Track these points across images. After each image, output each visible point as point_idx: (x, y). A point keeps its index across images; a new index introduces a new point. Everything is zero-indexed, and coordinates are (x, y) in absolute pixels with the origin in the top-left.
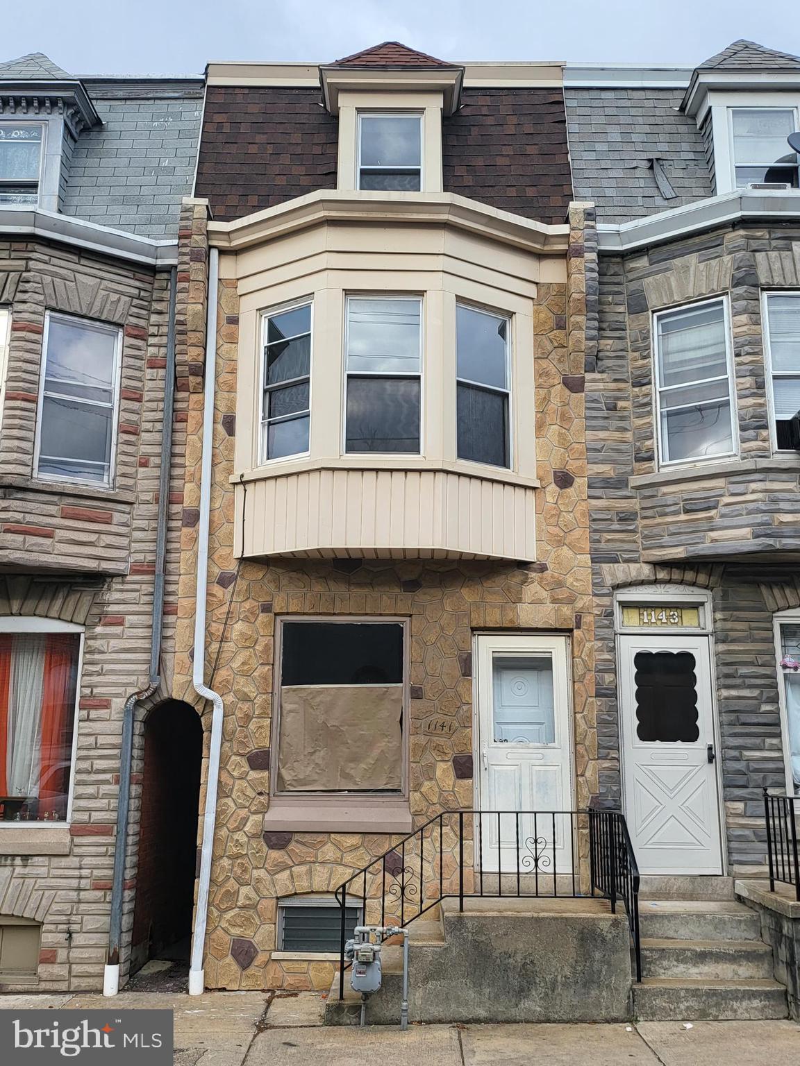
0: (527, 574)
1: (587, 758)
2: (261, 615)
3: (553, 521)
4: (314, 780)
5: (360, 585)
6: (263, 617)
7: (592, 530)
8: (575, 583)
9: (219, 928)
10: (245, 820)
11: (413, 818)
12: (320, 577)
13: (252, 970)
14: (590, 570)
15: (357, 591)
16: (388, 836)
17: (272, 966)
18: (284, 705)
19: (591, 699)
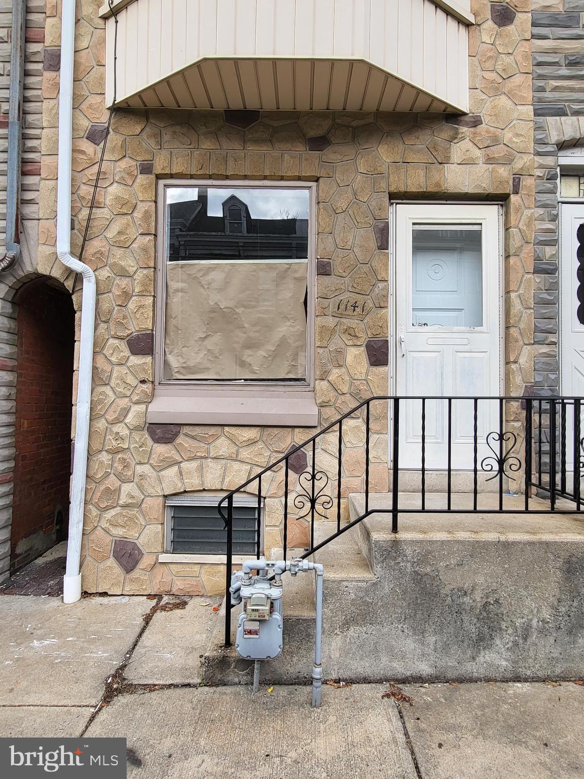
0: (457, 128)
1: (522, 343)
2: (140, 176)
3: (489, 65)
4: (205, 369)
5: (257, 141)
6: (142, 179)
7: (535, 75)
8: (514, 139)
9: (99, 528)
10: (126, 411)
11: (319, 410)
12: (211, 133)
13: (136, 573)
14: (532, 124)
15: (252, 148)
16: (290, 429)
17: (159, 570)
18: (171, 283)
19: (529, 276)
